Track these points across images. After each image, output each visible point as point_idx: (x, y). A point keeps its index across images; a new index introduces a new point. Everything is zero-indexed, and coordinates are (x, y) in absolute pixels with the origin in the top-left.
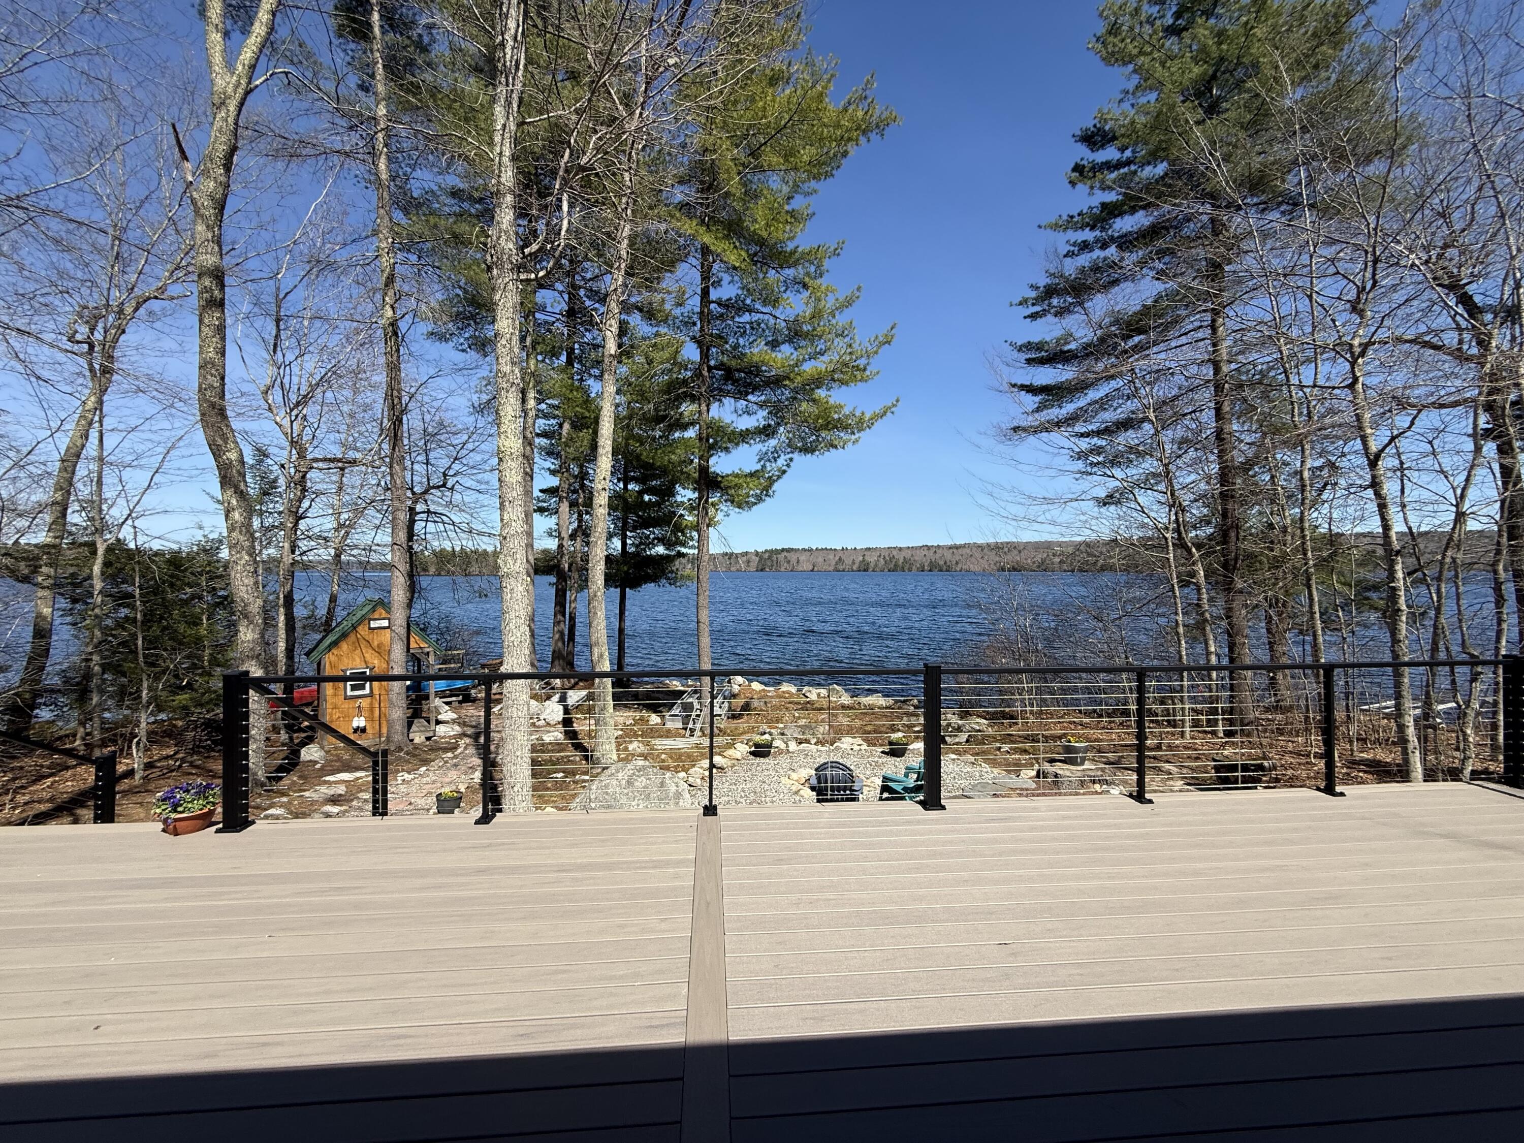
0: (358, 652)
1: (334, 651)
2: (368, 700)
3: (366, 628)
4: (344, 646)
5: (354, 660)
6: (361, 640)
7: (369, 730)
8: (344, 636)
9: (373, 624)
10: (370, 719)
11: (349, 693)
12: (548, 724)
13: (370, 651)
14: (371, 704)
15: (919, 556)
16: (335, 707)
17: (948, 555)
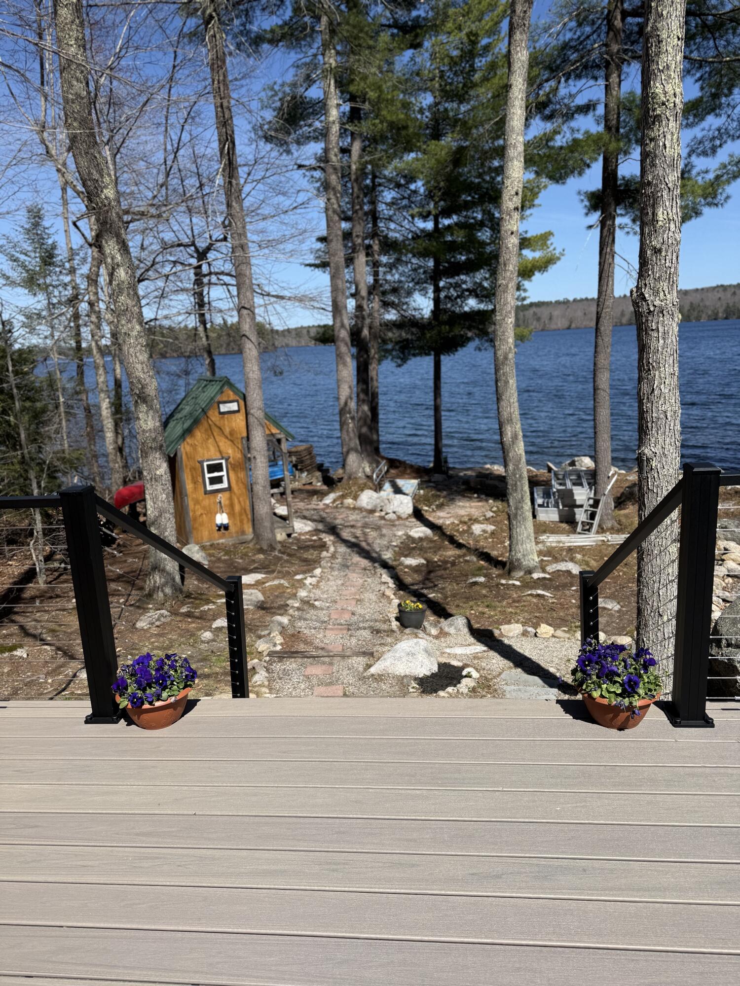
0: (211, 441)
1: (189, 440)
2: (227, 494)
3: (217, 413)
4: (199, 434)
5: (208, 449)
6: (213, 427)
7: (232, 529)
8: (196, 422)
9: (224, 408)
10: (231, 515)
11: (209, 488)
12: (399, 518)
13: (224, 439)
14: (231, 499)
15: (711, 301)
16: (197, 502)
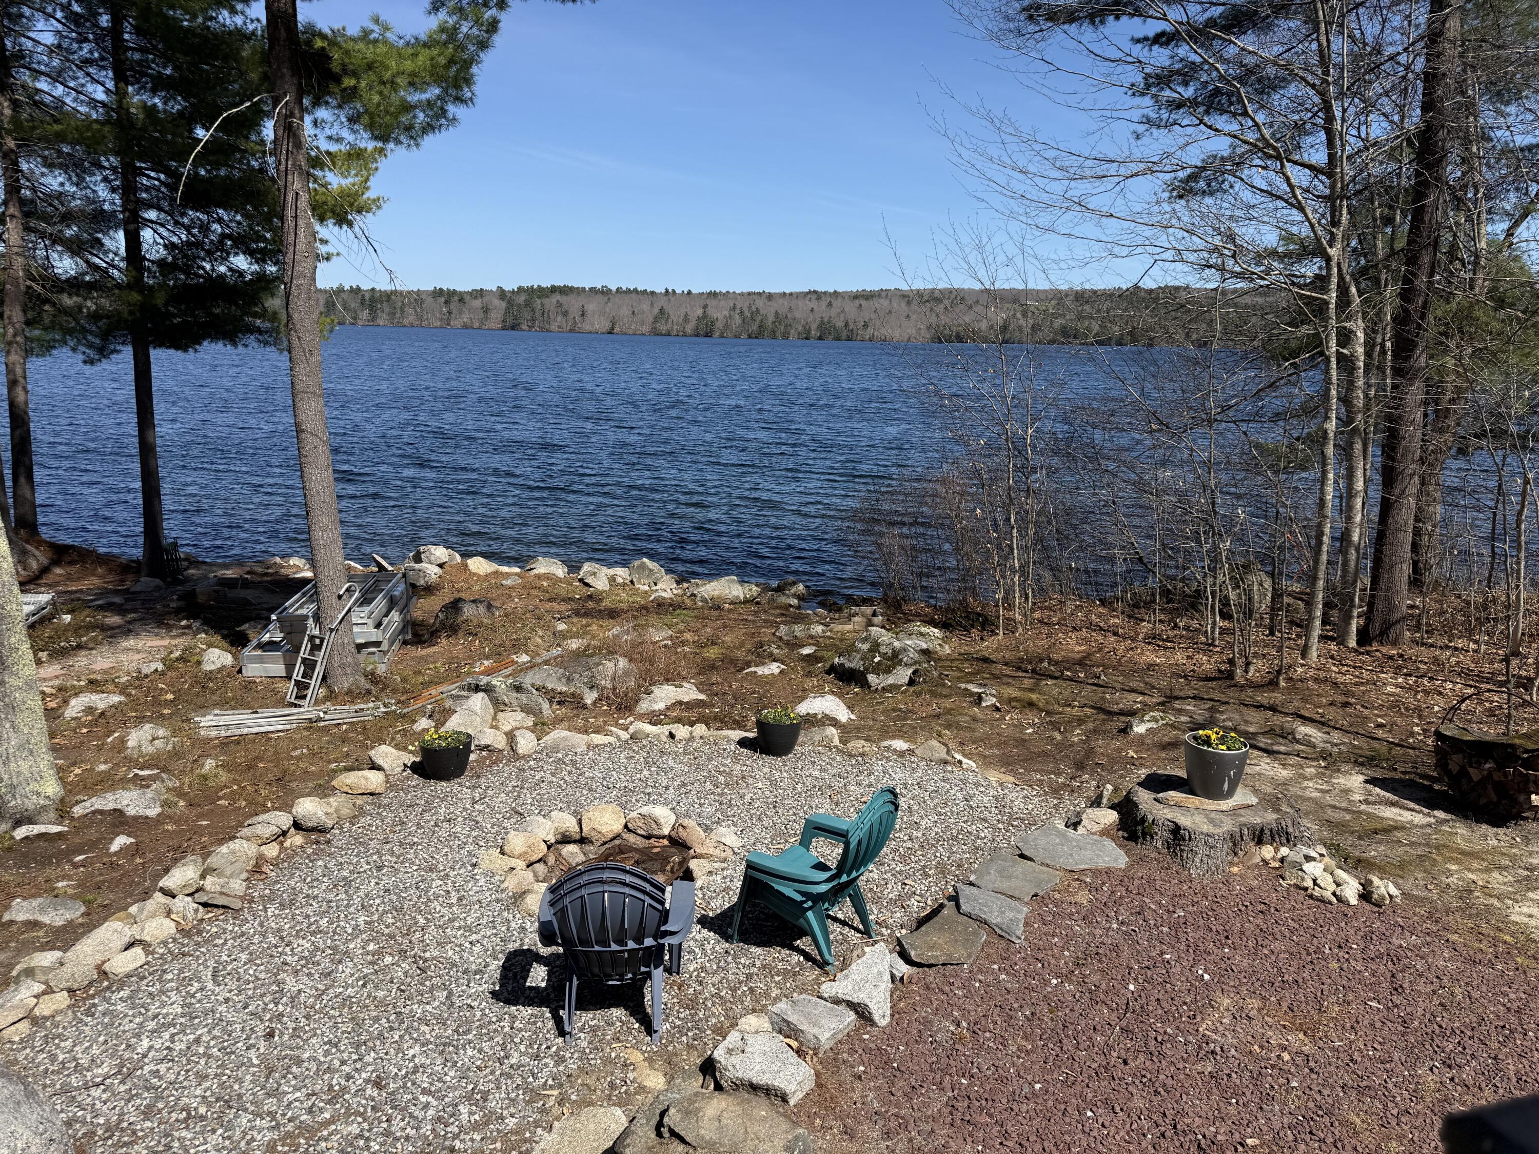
17: (851, 308)
